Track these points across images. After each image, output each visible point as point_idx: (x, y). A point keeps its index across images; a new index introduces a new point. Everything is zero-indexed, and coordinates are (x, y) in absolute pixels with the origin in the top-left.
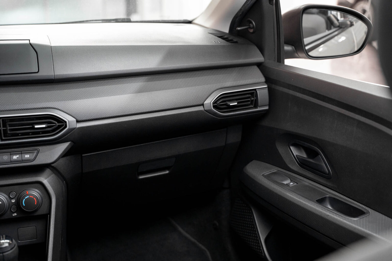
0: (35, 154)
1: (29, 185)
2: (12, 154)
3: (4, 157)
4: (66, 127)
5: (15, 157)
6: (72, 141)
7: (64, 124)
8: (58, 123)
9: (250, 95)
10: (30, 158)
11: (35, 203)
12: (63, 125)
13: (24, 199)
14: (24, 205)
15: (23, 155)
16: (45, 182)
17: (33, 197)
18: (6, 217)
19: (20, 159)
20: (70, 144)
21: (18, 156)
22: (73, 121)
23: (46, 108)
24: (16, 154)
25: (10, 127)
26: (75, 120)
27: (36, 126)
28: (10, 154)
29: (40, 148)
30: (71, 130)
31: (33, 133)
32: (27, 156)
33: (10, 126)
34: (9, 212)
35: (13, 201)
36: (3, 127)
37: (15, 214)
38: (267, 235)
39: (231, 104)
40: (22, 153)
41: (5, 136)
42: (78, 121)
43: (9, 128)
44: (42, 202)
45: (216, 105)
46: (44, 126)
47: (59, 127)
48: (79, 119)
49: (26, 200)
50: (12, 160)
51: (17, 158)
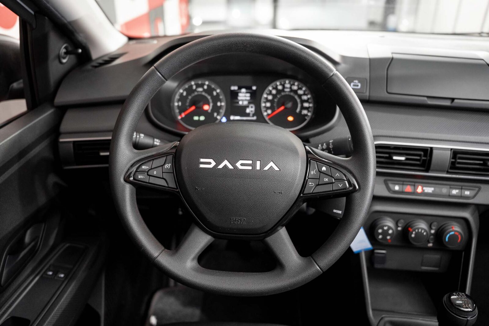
0: (476, 192)
2: (452, 188)
3: (443, 189)
5: (455, 192)
10: (470, 195)
11: (458, 240)
13: (448, 236)
14: (447, 240)
15: (463, 191)
17: (458, 234)
19: (460, 194)
21: (457, 191)
24: (456, 189)
25: (459, 159)
28: (450, 188)
32: (467, 193)
33: (461, 158)
34: (426, 241)
35: (433, 232)
37: (431, 245)
40: (462, 189)
49: (450, 236)
50: (451, 194)
51: (457, 193)
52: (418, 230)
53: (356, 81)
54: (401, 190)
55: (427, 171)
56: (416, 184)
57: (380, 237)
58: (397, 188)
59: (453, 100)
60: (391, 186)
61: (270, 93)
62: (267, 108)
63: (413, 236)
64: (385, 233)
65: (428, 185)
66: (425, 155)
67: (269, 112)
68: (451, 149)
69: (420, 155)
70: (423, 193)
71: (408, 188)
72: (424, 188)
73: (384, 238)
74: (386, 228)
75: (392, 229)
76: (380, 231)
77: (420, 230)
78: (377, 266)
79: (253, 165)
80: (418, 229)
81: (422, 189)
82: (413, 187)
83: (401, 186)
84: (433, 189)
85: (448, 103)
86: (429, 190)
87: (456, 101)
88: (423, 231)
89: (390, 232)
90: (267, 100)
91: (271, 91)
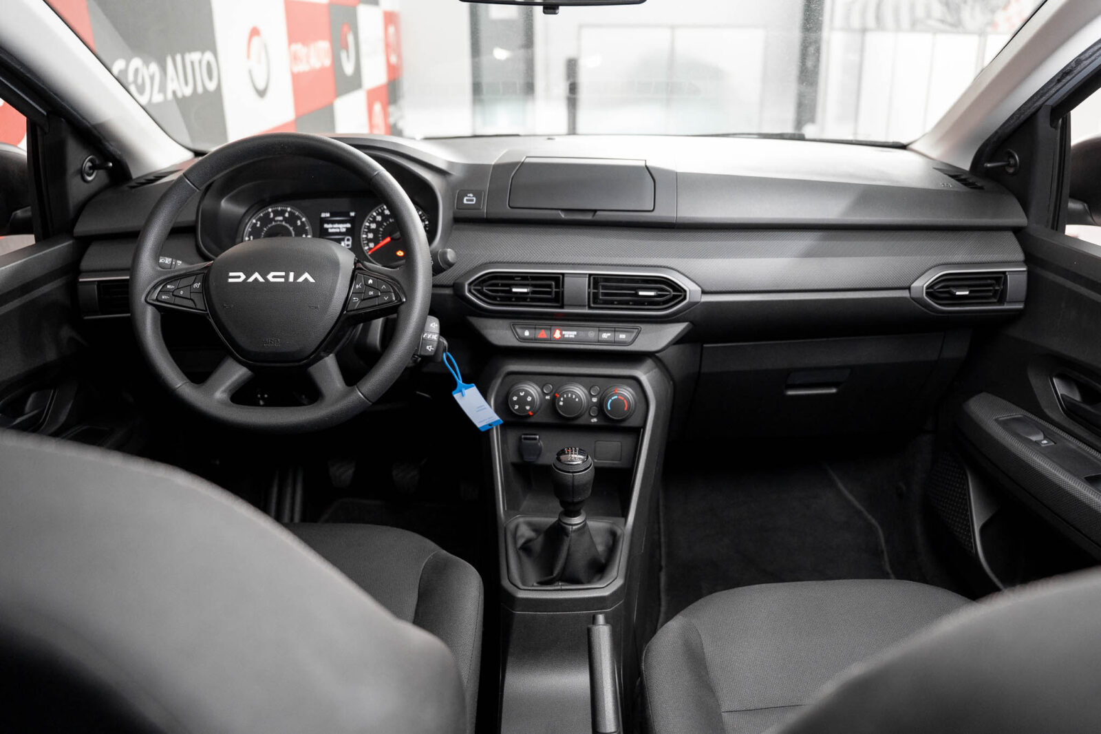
0: (634, 335)
1: (619, 380)
2: (601, 330)
3: (590, 332)
4: (685, 298)
5: (605, 336)
6: (691, 322)
7: (683, 294)
8: (674, 291)
9: (993, 282)
10: (626, 340)
11: (625, 408)
12: (680, 296)
13: (610, 401)
14: (609, 408)
15: (617, 334)
16: (644, 379)
17: (623, 399)
18: (581, 421)
19: (612, 339)
20: (687, 326)
21: (609, 334)
22: (695, 291)
23: (658, 267)
24: (607, 331)
25: (603, 289)
26: (700, 289)
27: (641, 293)
28: (599, 331)
29: (643, 326)
30: (693, 304)
31: (635, 303)
32: (622, 336)
33: (604, 287)
34: (587, 414)
35: (595, 400)
36: (594, 288)
37: (594, 420)
38: (986, 519)
39: (958, 293)
40: (615, 331)
41: (594, 303)
42: (704, 292)
43: (601, 291)
44: (635, 408)
45: (931, 291)
46: (652, 293)
47: (675, 297)
48: (707, 289)
49: (613, 401)
50: (600, 339)
51: (608, 337)
52: (567, 395)
53: (471, 195)
54: (532, 336)
55: (562, 307)
56: (553, 327)
57: (517, 407)
58: (527, 333)
59: (595, 211)
60: (519, 331)
61: (374, 221)
62: (369, 240)
63: (561, 403)
64: (522, 401)
65: (570, 328)
66: (557, 286)
67: (372, 245)
68: (590, 275)
69: (549, 286)
70: (563, 340)
71: (543, 334)
72: (564, 333)
73: (522, 408)
74: (522, 394)
75: (532, 396)
76: (515, 398)
77: (570, 395)
78: (528, 458)
79: (286, 277)
80: (567, 393)
81: (561, 333)
82: (549, 332)
83: (533, 331)
84: (575, 333)
85: (589, 217)
86: (570, 334)
87: (598, 213)
88: (574, 397)
89: (529, 399)
90: (370, 230)
91: (375, 218)
